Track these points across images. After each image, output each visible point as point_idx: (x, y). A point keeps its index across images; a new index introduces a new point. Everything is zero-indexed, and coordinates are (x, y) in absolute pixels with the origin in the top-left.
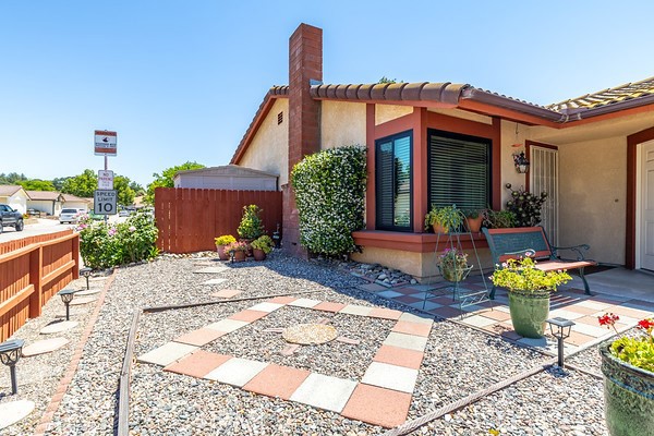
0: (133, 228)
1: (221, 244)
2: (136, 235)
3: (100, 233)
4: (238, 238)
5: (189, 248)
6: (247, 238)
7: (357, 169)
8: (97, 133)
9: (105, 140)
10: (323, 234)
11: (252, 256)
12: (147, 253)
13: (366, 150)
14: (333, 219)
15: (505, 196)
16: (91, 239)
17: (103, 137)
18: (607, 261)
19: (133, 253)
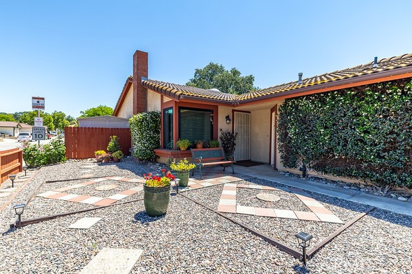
0: (52, 147)
1: (97, 155)
2: (54, 150)
3: (34, 149)
4: (107, 152)
5: (84, 156)
6: (111, 152)
7: (155, 121)
8: (33, 98)
9: (38, 102)
10: (140, 150)
11: (113, 160)
12: (60, 159)
13: (161, 113)
14: (144, 144)
15: (220, 134)
16: (29, 153)
17: (37, 100)
18: (262, 161)
19: (52, 159)
